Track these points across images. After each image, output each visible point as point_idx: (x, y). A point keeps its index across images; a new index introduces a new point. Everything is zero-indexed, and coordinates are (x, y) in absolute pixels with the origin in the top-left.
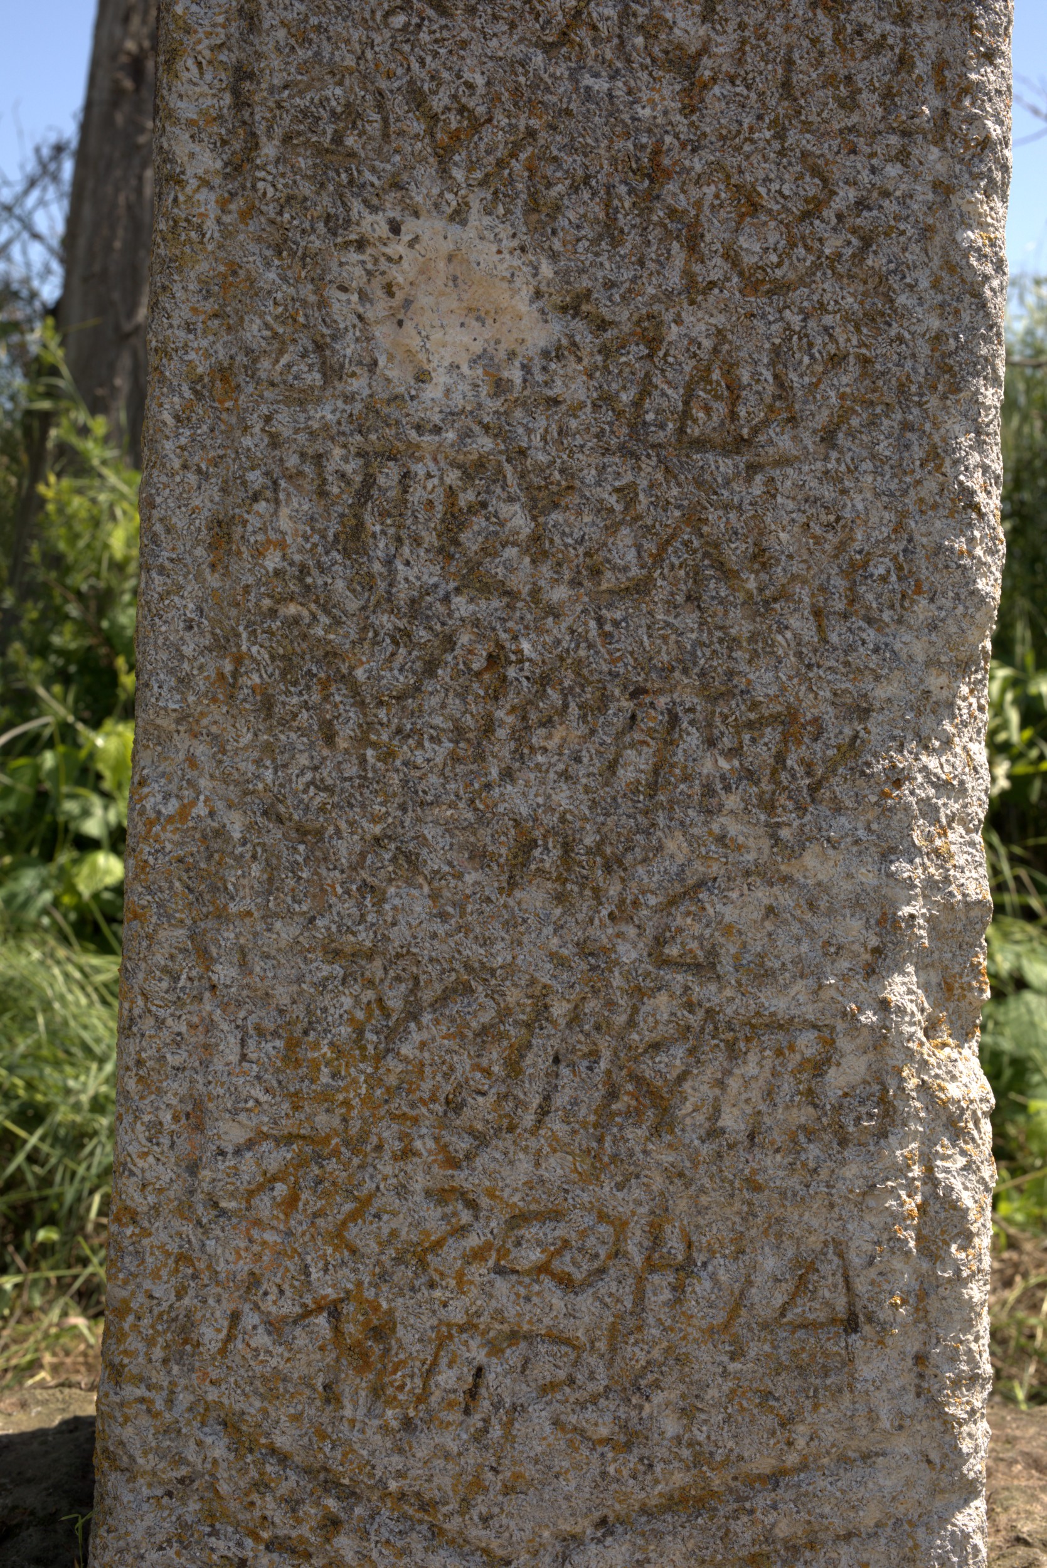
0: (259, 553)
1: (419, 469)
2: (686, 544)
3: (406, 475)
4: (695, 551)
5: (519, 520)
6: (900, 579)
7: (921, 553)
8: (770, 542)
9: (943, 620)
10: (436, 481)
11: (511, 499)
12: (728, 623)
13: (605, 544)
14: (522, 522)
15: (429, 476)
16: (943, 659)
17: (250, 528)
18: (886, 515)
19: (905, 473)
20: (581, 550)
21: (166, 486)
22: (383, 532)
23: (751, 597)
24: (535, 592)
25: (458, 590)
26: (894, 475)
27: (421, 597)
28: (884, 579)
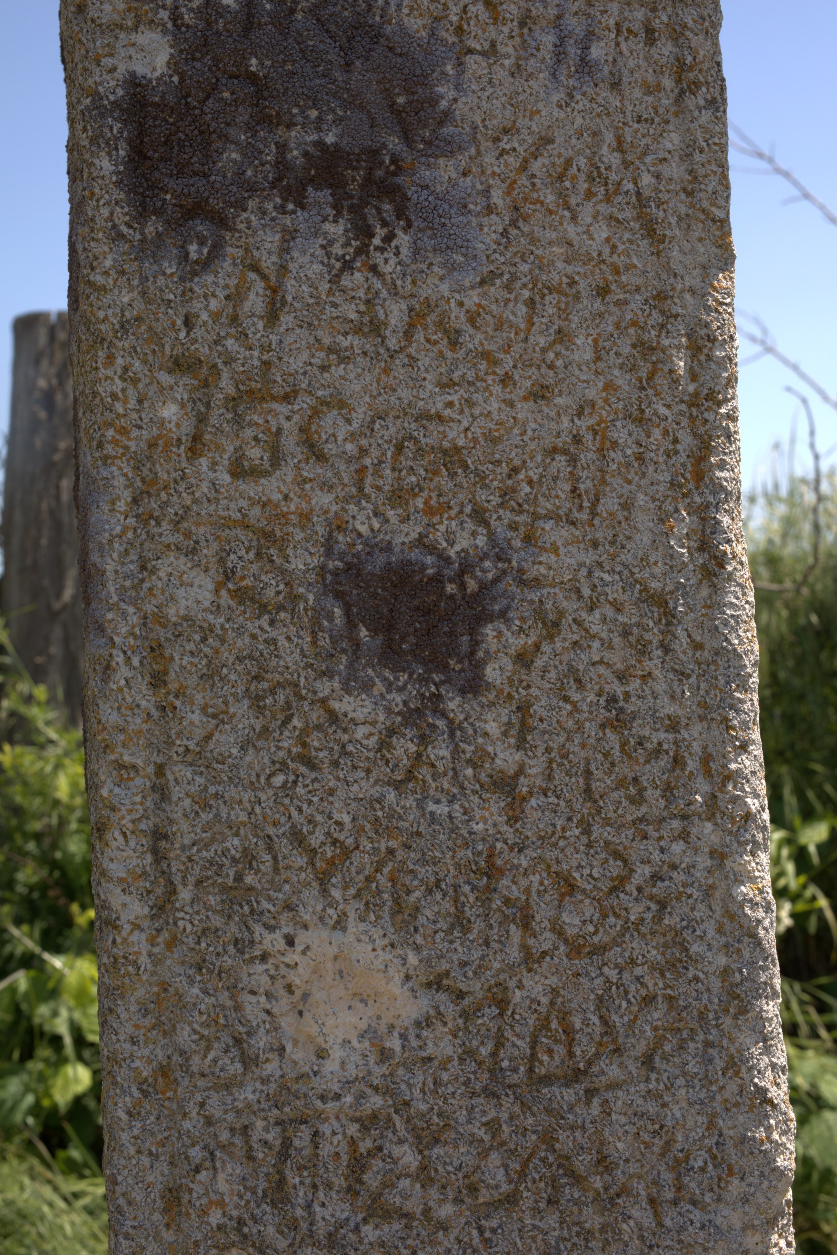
0: (204, 1212)
1: (326, 1129)
2: (543, 1160)
3: (316, 1134)
4: (551, 1165)
5: (409, 1158)
6: (715, 1166)
7: (730, 1143)
8: (609, 1150)
9: (752, 1195)
10: (340, 1137)
11: (401, 1142)
12: (582, 1219)
13: (479, 1167)
14: (411, 1159)
15: (334, 1133)
16: (756, 1222)
17: (195, 1195)
18: (700, 1118)
19: (711, 1083)
20: (460, 1175)
21: (125, 1167)
22: (302, 1183)
23: (599, 1194)
24: (427, 1211)
25: (365, 1220)
26: (703, 1086)
27: (337, 1230)
28: (703, 1169)
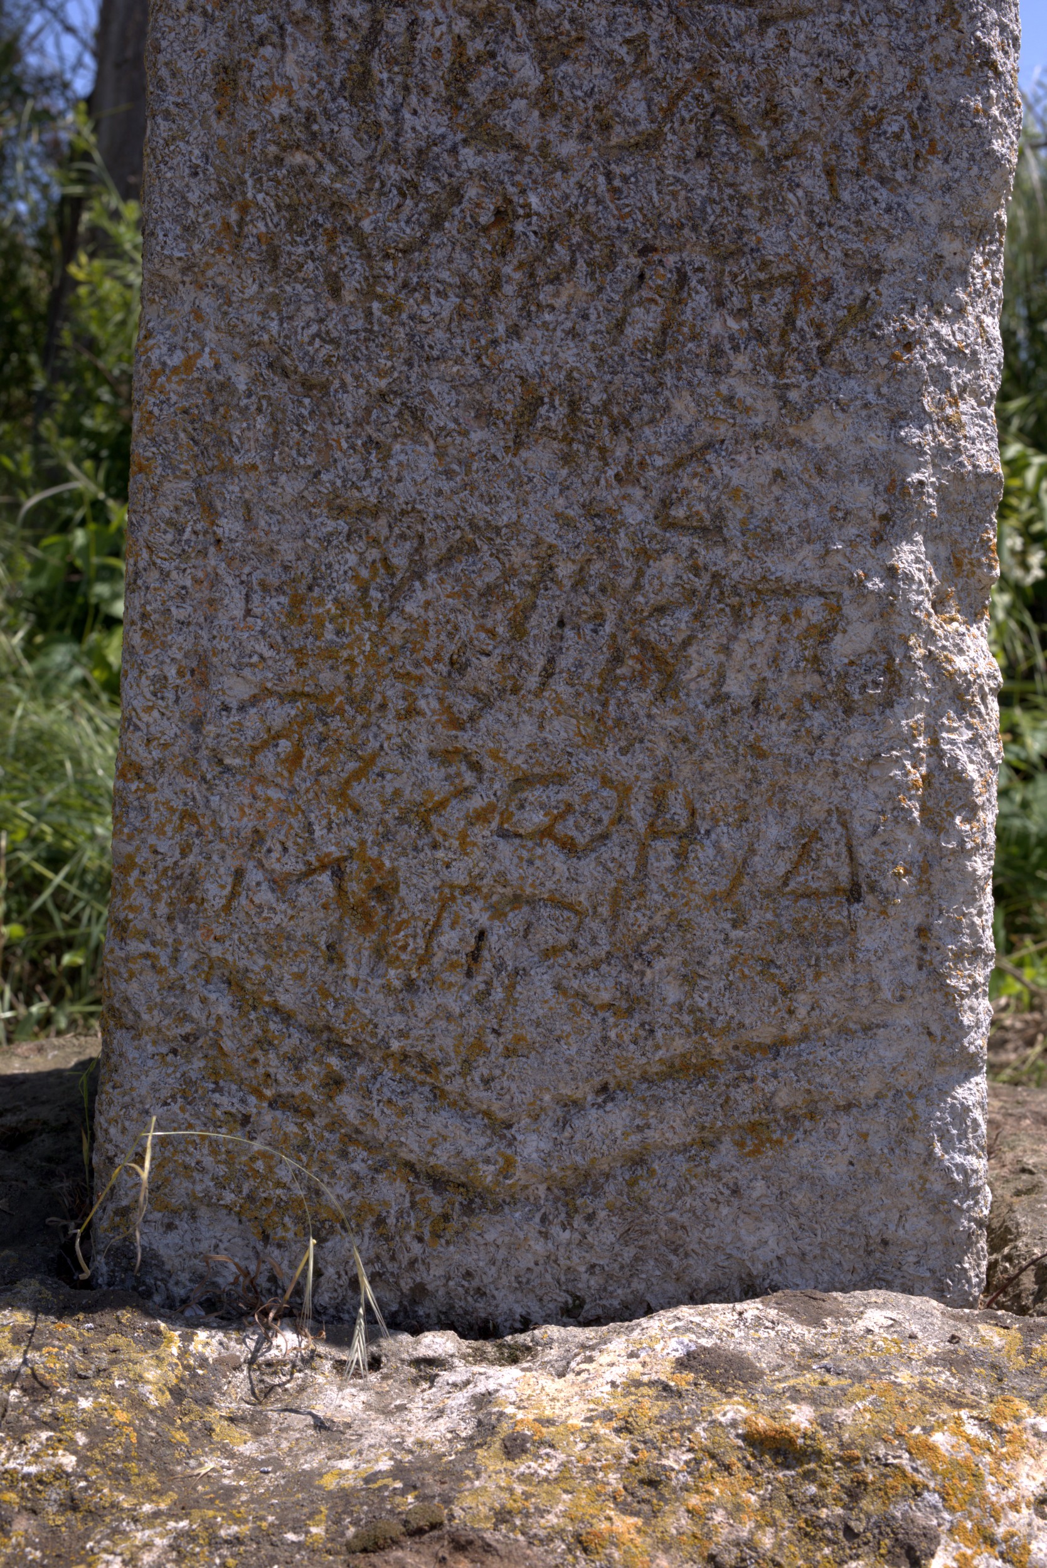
0: (265, 99)
1: (427, 16)
2: (697, 98)
3: (413, 23)
4: (706, 106)
5: (527, 70)
6: (914, 138)
7: (935, 111)
8: (782, 97)
9: (957, 181)
10: (444, 28)
11: (520, 50)
12: (739, 180)
13: (615, 98)
14: (531, 73)
15: (437, 23)
16: (957, 223)
17: (255, 73)
18: (901, 70)
19: (921, 27)
20: (590, 103)
21: (171, 29)
22: (391, 80)
23: (763, 154)
24: (544, 146)
25: (465, 142)
26: (909, 30)
27: (428, 147)
28: (897, 137)
